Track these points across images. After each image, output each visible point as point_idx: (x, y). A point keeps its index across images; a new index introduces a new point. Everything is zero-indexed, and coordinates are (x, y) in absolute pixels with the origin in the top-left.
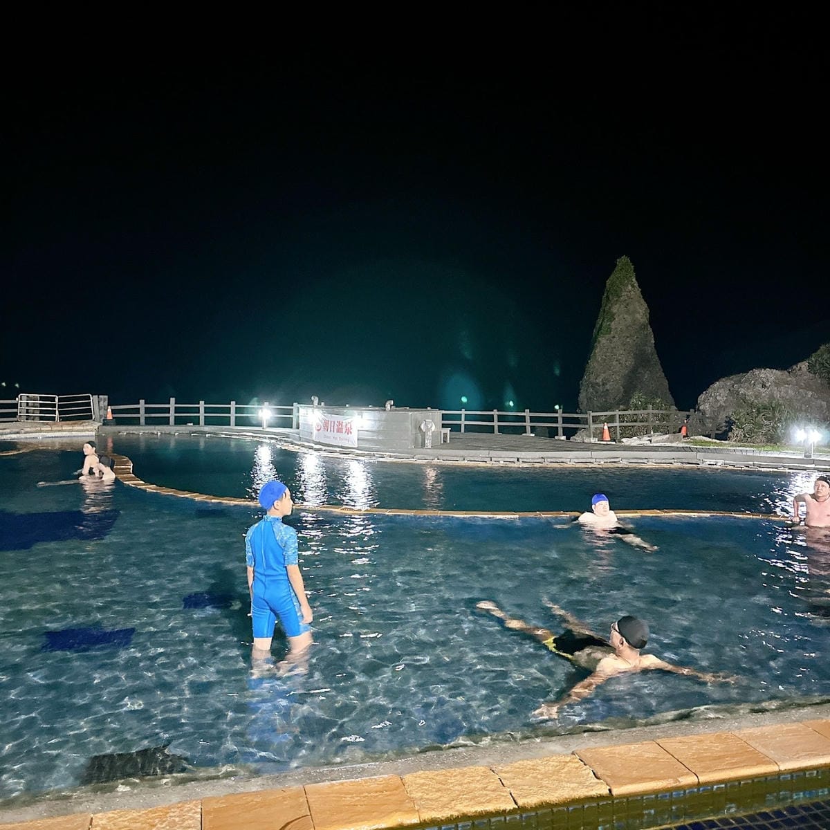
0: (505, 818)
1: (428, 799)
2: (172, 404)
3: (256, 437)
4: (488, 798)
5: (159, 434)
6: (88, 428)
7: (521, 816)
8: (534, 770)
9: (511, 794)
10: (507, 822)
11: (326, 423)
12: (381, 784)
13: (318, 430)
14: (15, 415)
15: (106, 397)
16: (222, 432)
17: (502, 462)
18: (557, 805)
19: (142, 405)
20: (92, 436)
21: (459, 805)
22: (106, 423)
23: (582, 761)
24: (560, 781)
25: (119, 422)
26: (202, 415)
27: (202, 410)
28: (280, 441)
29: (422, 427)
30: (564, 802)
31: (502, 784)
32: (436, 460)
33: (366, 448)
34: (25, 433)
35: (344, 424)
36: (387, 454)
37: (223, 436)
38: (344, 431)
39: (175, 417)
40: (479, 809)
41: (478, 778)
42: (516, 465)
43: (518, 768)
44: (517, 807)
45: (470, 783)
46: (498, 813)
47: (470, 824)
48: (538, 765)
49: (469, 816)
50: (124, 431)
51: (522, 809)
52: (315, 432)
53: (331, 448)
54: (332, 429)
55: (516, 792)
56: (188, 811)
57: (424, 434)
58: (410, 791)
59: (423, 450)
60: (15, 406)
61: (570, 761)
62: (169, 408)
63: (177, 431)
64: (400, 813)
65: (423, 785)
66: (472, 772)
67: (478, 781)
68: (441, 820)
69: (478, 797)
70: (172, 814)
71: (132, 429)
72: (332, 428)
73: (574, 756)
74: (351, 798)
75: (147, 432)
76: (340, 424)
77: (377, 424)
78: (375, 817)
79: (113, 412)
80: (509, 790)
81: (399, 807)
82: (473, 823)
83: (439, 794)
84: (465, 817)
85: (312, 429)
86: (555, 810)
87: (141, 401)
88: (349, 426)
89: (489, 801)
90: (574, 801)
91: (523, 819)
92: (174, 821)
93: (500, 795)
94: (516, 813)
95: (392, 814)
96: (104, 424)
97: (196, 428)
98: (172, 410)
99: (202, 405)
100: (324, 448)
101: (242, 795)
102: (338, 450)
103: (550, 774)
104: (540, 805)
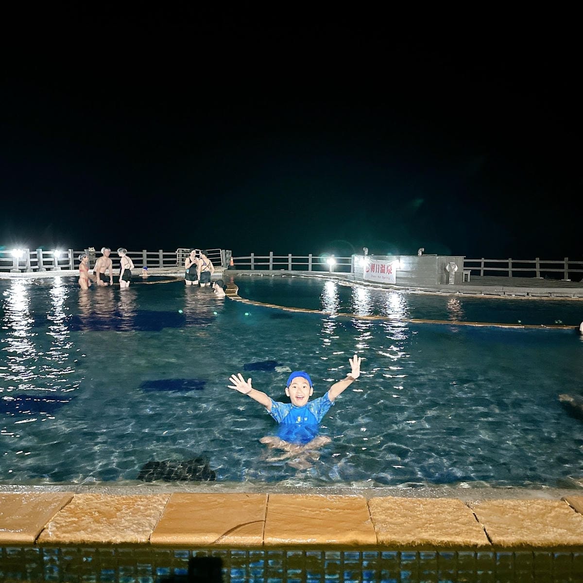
0: (476, 554)
1: (391, 523)
2: (271, 256)
3: (324, 278)
4: (458, 530)
5: (262, 275)
6: (218, 270)
7: (495, 554)
8: (515, 510)
9: (485, 530)
10: (478, 558)
11: (373, 267)
12: (344, 503)
13: (368, 272)
14: (175, 262)
15: (231, 251)
16: (303, 274)
17: (514, 296)
18: (539, 548)
19: (252, 257)
20: (220, 276)
21: (424, 534)
22: (230, 268)
23: (573, 508)
24: (545, 525)
25: (238, 268)
26: (290, 263)
27: (290, 260)
28: (341, 280)
29: (447, 268)
30: (549, 547)
31: (477, 519)
32: (458, 293)
33: (402, 284)
34: (180, 273)
35: (386, 267)
36: (419, 288)
37: (303, 277)
38: (386, 272)
39: (273, 265)
40: (446, 539)
41: (450, 510)
42: (526, 298)
43: (497, 506)
44: (490, 544)
45: (439, 513)
46: (467, 547)
47: (434, 554)
48: (519, 506)
49: (434, 546)
50: (240, 273)
51: (496, 547)
52: (365, 273)
53: (376, 284)
54: (377, 271)
55: (492, 529)
56: (155, 502)
57: (448, 274)
58: (373, 513)
59: (448, 286)
60: (175, 256)
61: (558, 507)
62: (269, 259)
63: (273, 274)
64: (357, 532)
65: (388, 509)
66: (444, 503)
67: (449, 513)
68: (402, 545)
69: (447, 528)
70: (139, 503)
71: (246, 272)
72: (378, 269)
73: (564, 502)
74: (310, 511)
75: (254, 274)
76: (383, 266)
77: (411, 266)
78: (328, 533)
79: (234, 261)
80: (483, 525)
81: (357, 526)
82: (438, 554)
83: (403, 519)
84: (428, 546)
85: (363, 271)
86: (537, 553)
87: (252, 254)
88: (389, 268)
89: (458, 534)
90: (561, 547)
91: (498, 558)
92: (140, 508)
93: (471, 529)
94: (490, 550)
95: (349, 531)
96: (228, 269)
97: (286, 272)
98: (271, 260)
99: (290, 256)
100: (371, 284)
101: (207, 495)
102: (381, 285)
103: (534, 516)
104: (518, 546)
